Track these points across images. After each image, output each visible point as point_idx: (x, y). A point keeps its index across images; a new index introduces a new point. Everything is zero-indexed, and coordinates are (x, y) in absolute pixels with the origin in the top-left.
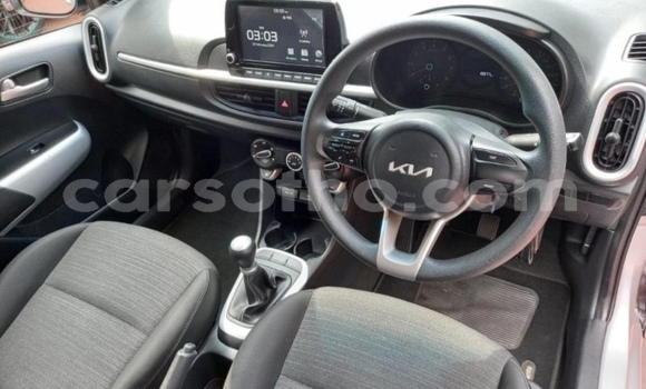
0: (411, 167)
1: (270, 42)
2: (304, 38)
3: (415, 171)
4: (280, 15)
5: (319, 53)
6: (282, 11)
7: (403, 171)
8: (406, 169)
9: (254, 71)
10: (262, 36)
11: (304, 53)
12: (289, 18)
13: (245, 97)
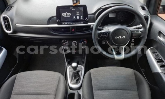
0: (120, 37)
1: (69, 16)
2: (78, 14)
3: (121, 37)
4: (72, 9)
5: (82, 17)
6: (72, 8)
7: (119, 38)
8: (119, 37)
9: (65, 23)
10: (66, 14)
11: (78, 17)
12: (74, 9)
13: (62, 30)
